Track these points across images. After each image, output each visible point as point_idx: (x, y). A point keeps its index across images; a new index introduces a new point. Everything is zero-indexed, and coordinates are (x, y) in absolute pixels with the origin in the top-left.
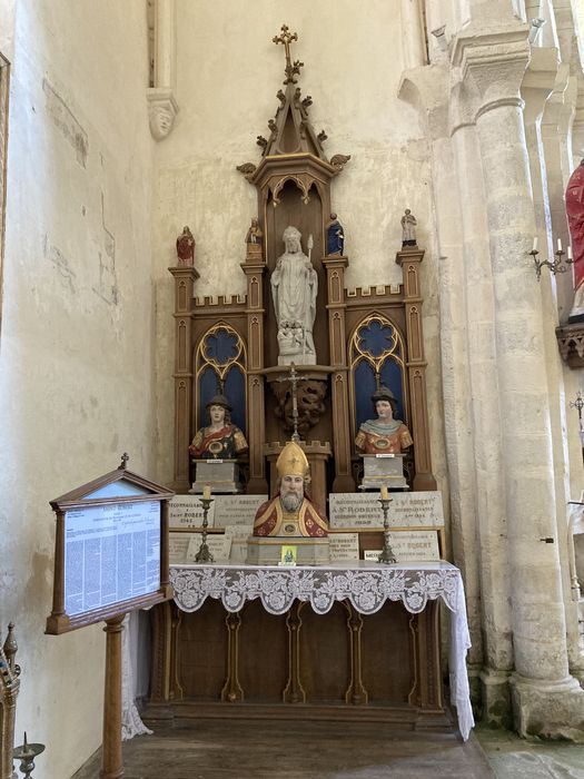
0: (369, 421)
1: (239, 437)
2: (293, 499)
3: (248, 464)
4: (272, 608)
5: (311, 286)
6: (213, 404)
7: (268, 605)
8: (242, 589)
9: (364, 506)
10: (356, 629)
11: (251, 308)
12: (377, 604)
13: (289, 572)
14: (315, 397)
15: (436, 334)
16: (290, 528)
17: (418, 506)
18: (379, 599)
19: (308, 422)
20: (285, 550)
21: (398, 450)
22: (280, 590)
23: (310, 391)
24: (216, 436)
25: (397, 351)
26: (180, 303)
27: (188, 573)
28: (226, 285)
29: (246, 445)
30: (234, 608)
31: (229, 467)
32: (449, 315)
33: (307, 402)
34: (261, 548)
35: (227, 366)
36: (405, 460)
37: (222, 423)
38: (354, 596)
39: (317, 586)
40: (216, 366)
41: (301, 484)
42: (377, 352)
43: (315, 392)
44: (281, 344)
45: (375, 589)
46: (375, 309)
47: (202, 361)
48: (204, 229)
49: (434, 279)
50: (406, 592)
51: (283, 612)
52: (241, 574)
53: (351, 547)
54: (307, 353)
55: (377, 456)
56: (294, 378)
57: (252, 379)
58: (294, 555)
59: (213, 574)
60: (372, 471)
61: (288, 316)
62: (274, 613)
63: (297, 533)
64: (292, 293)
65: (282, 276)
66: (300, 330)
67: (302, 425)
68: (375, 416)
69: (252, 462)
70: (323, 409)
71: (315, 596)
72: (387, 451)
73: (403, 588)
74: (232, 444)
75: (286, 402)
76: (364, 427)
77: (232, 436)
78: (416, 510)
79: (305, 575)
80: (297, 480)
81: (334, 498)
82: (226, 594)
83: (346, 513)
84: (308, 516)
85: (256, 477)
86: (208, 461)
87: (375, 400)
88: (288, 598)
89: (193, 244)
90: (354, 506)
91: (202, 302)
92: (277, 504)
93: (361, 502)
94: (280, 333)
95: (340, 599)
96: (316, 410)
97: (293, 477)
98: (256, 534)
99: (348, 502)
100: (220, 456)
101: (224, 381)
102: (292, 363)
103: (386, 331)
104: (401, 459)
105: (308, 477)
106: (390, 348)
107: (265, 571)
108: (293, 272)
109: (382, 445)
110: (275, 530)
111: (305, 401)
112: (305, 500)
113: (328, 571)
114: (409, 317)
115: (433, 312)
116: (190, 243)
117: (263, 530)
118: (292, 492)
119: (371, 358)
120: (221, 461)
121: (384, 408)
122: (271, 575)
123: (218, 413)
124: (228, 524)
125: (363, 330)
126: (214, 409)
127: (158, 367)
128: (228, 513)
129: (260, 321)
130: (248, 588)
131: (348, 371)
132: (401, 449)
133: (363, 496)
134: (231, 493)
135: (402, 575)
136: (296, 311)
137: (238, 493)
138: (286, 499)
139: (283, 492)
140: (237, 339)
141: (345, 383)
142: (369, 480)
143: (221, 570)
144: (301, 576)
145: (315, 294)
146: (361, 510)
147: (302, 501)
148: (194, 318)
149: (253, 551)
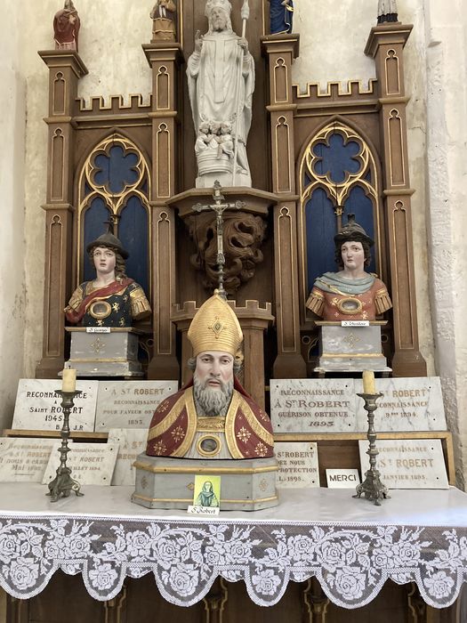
0: (328, 274)
1: (137, 296)
2: (215, 394)
3: (151, 336)
4: (173, 593)
5: (246, 77)
6: (98, 245)
7: (168, 588)
8: (120, 558)
9: (323, 399)
10: (319, 609)
11: (158, 111)
12: (369, 589)
13: (206, 527)
14: (250, 237)
15: (421, 155)
16: (210, 444)
17: (405, 399)
18: (372, 581)
19: (239, 276)
20: (200, 483)
21: (373, 316)
22: (190, 561)
23: (242, 228)
24: (102, 292)
25: (367, 176)
26: (55, 103)
27: (22, 526)
28: (125, 84)
29: (147, 308)
30: (105, 592)
31: (120, 340)
32: (443, 124)
33: (238, 245)
34: (158, 478)
35: (122, 195)
36: (383, 330)
37: (113, 273)
38: (324, 572)
39: (258, 552)
40: (107, 196)
41: (229, 367)
42: (339, 177)
43: (249, 230)
44: (200, 157)
45: (364, 560)
46: (336, 114)
47: (88, 188)
48: (94, 8)
49: (420, 76)
50: (422, 568)
51: (195, 601)
52: (119, 530)
53: (307, 466)
54: (239, 172)
55: (343, 323)
56: (218, 205)
57: (158, 212)
58: (217, 491)
59: (68, 529)
60: (335, 347)
61: (211, 117)
62: (179, 603)
63: (221, 453)
64: (218, 85)
65: (203, 61)
66: (228, 137)
67: (230, 280)
68: (338, 265)
69: (156, 332)
70: (260, 257)
71: (253, 571)
72: (357, 316)
73: (417, 560)
74: (126, 305)
75: (207, 245)
76: (322, 282)
77: (127, 293)
78: (403, 405)
79: (235, 535)
80: (223, 360)
81: (277, 385)
82: (91, 567)
83: (295, 409)
84: (241, 422)
85: (162, 353)
86: (88, 329)
87: (340, 240)
88: (204, 576)
89: (77, 22)
90: (308, 399)
91: (89, 106)
92: (187, 400)
93: (318, 392)
94: (200, 140)
95: (299, 578)
96: (251, 259)
97: (216, 355)
98: (150, 452)
99: (299, 393)
100: (108, 321)
101: (119, 217)
102: (217, 183)
103: (353, 147)
104: (378, 329)
105: (239, 354)
106: (357, 171)
107: (162, 526)
108: (220, 55)
109: (349, 309)
110: (184, 447)
111: (235, 242)
112: (236, 394)
113: (278, 527)
114: (387, 124)
115: (417, 123)
116: (72, 19)
117: (164, 445)
118: (213, 381)
119: (330, 186)
120: (108, 330)
121: (354, 252)
122: (173, 532)
123: (105, 258)
124: (114, 426)
125: (319, 146)
126: (99, 253)
127: (27, 198)
128: (117, 407)
129: (170, 128)
130: (131, 555)
131: (297, 202)
132: (377, 315)
133: (322, 383)
134: (121, 378)
135: (415, 536)
136: (224, 110)
137: (133, 378)
138: (204, 393)
139: (199, 381)
140: (137, 157)
141: (292, 220)
142: (330, 359)
143: (82, 522)
144: (228, 535)
145: (251, 88)
146: (319, 404)
147: (231, 395)
148: (76, 127)
149: (144, 483)
